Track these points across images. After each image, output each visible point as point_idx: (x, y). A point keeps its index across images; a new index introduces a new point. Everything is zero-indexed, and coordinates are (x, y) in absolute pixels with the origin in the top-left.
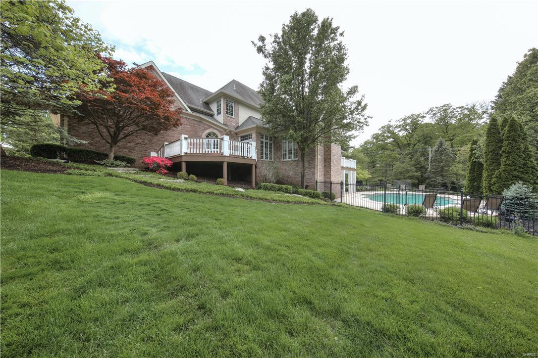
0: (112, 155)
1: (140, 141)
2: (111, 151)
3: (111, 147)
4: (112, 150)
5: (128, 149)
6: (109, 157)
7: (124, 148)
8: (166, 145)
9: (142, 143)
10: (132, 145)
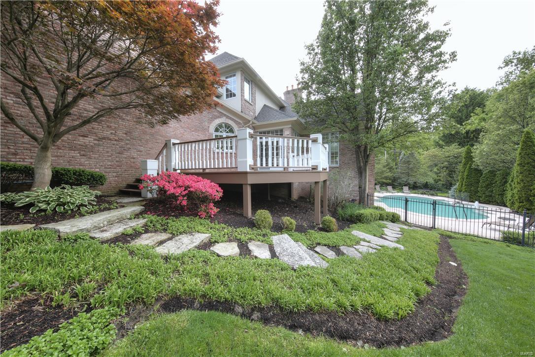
0: (45, 173)
1: (107, 133)
2: (41, 159)
3: (45, 148)
4: (46, 156)
5: (79, 150)
6: (37, 176)
7: (71, 149)
8: (174, 144)
9: (112, 137)
10: (90, 140)
